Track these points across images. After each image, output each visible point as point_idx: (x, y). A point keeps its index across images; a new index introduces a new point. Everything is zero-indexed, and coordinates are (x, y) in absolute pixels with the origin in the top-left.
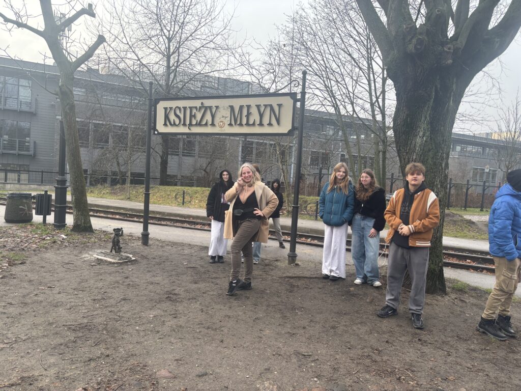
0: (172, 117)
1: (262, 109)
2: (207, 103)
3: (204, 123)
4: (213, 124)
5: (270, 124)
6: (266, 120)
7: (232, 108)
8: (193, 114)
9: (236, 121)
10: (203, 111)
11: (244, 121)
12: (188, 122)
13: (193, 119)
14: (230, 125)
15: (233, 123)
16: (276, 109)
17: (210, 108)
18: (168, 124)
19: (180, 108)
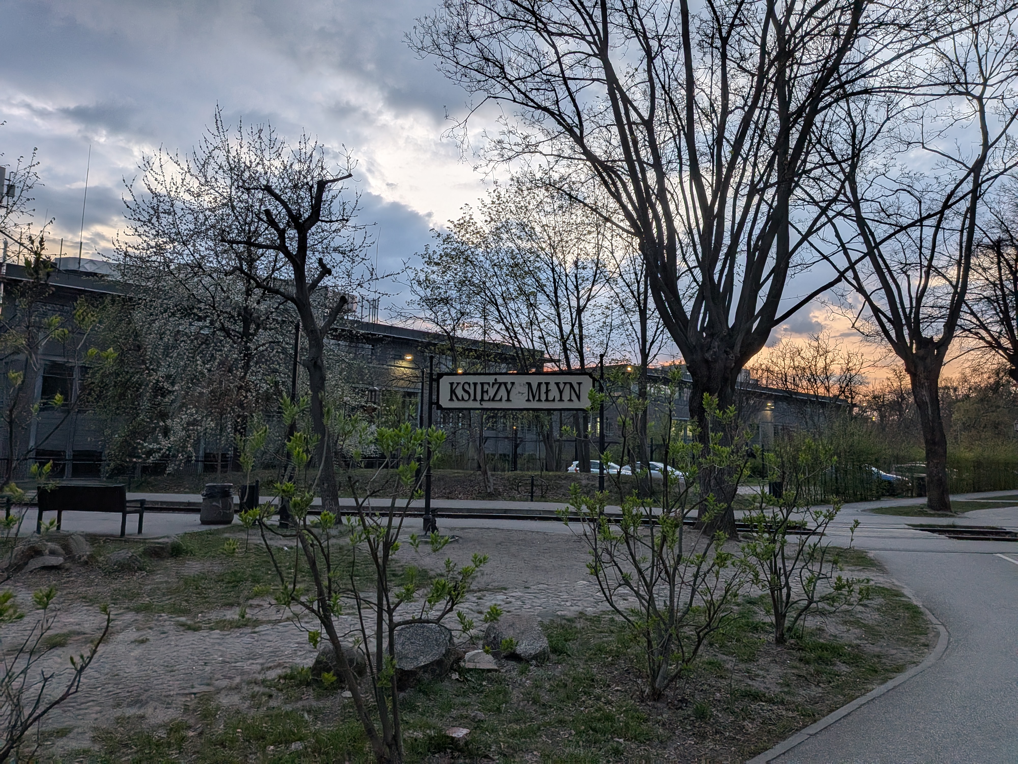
0: (460, 392)
1: (562, 386)
2: (501, 379)
3: (498, 398)
4: (508, 400)
5: (570, 400)
6: (566, 396)
7: (529, 384)
8: (485, 389)
9: (534, 397)
10: (496, 386)
11: (543, 397)
12: (479, 397)
13: (485, 395)
14: (528, 400)
15: (531, 398)
16: (576, 387)
17: (505, 384)
18: (454, 398)
19: (469, 384)
